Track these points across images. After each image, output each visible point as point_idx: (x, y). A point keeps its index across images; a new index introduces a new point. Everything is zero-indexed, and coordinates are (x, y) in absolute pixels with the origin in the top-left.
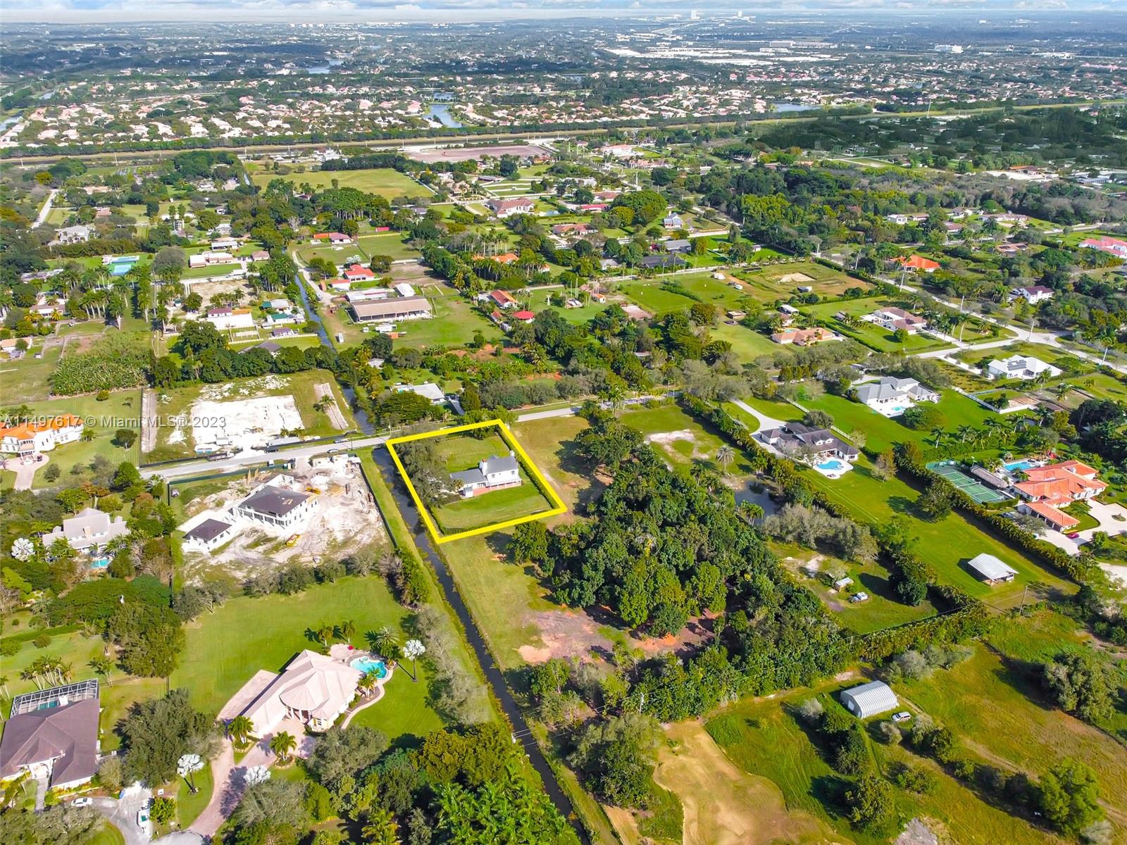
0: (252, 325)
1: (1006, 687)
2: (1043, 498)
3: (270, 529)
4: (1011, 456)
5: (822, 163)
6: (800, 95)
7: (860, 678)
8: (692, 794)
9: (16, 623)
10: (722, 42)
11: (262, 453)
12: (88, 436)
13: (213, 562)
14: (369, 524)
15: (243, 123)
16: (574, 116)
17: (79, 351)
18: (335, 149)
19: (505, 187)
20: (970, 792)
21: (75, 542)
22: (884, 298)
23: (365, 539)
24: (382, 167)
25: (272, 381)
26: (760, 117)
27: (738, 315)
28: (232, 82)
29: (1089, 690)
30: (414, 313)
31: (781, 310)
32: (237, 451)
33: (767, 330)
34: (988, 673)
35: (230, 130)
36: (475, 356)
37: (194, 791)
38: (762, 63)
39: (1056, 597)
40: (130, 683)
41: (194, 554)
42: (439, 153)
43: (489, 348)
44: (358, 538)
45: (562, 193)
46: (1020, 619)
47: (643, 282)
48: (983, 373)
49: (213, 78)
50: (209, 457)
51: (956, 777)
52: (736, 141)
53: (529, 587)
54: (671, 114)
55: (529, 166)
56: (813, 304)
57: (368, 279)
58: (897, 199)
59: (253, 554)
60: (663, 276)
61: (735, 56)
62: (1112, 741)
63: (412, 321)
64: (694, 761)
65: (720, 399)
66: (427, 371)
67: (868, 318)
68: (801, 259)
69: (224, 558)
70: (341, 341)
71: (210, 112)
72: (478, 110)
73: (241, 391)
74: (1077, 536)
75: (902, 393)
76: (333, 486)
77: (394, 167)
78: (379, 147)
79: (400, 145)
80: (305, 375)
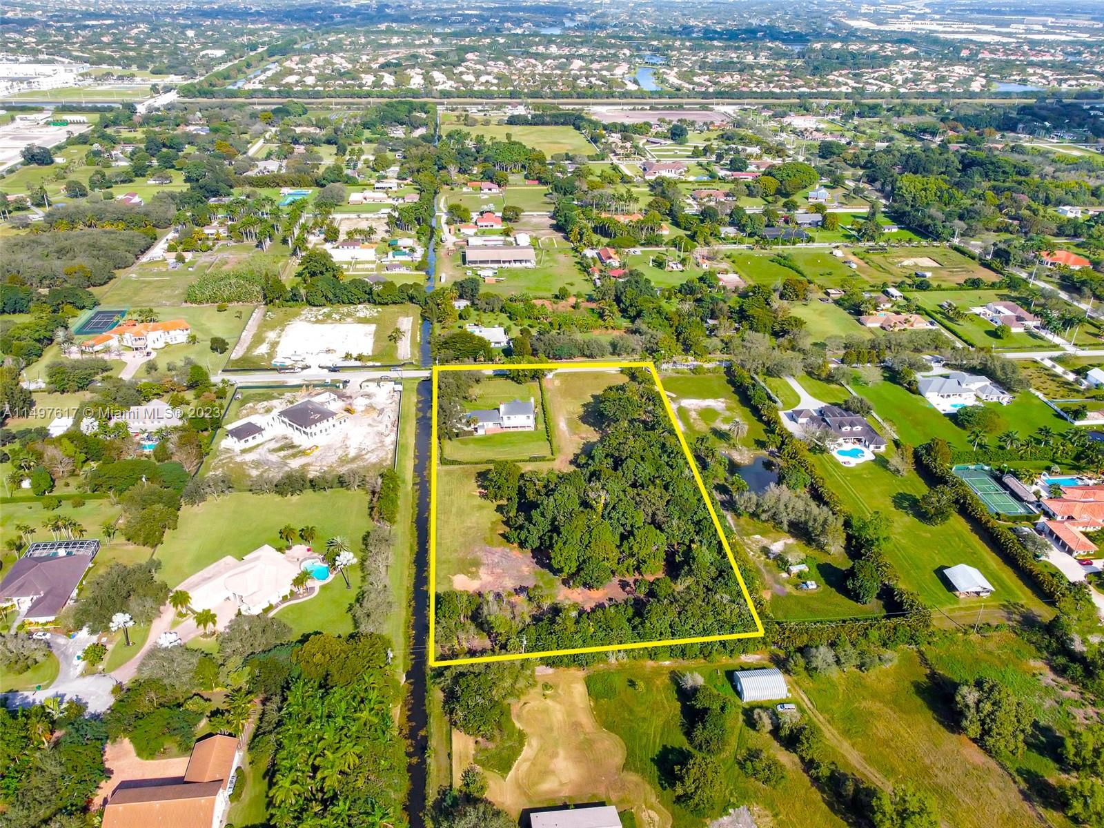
0: (373, 258)
1: (919, 701)
2: (1071, 518)
3: (298, 438)
4: (1059, 470)
5: (1013, 147)
6: (1031, 75)
7: (766, 663)
8: (541, 737)
9: (67, 485)
10: (973, 16)
11: (326, 371)
12: (193, 340)
13: (238, 459)
14: (383, 446)
15: (458, 78)
16: (772, 85)
17: (224, 268)
18: (527, 105)
19: (668, 150)
20: (819, 794)
21: (135, 426)
22: (1006, 291)
23: (373, 458)
24: (563, 124)
25: (363, 310)
26: (973, 95)
27: (836, 293)
28: (468, 39)
29: (993, 720)
30: (521, 261)
31: (886, 293)
32: (307, 367)
33: (857, 311)
34: (907, 684)
35: (444, 83)
36: (555, 306)
37: (128, 644)
38: (1005, 40)
39: (1029, 622)
40: (126, 548)
41: (227, 450)
42: (623, 113)
43: (572, 300)
44: (367, 457)
45: (721, 160)
46: (974, 637)
47: (758, 252)
48: (1076, 381)
49: (455, 35)
50: (281, 369)
51: (811, 776)
52: (929, 119)
53: (493, 523)
54: (875, 88)
55: (702, 131)
56: (925, 290)
57: (495, 227)
58: (1076, 190)
59: (274, 458)
60: (779, 249)
61: (979, 32)
62: (1008, 778)
63: (515, 269)
64: (558, 707)
65: (769, 373)
66: (504, 315)
67: (977, 310)
68: (936, 244)
69: (248, 457)
70: (443, 280)
71: (434, 65)
72: (681, 76)
73: (334, 315)
74: (1091, 564)
75: (970, 390)
76: (370, 408)
77: (574, 125)
78: (568, 106)
79: (589, 104)
80: (395, 308)
